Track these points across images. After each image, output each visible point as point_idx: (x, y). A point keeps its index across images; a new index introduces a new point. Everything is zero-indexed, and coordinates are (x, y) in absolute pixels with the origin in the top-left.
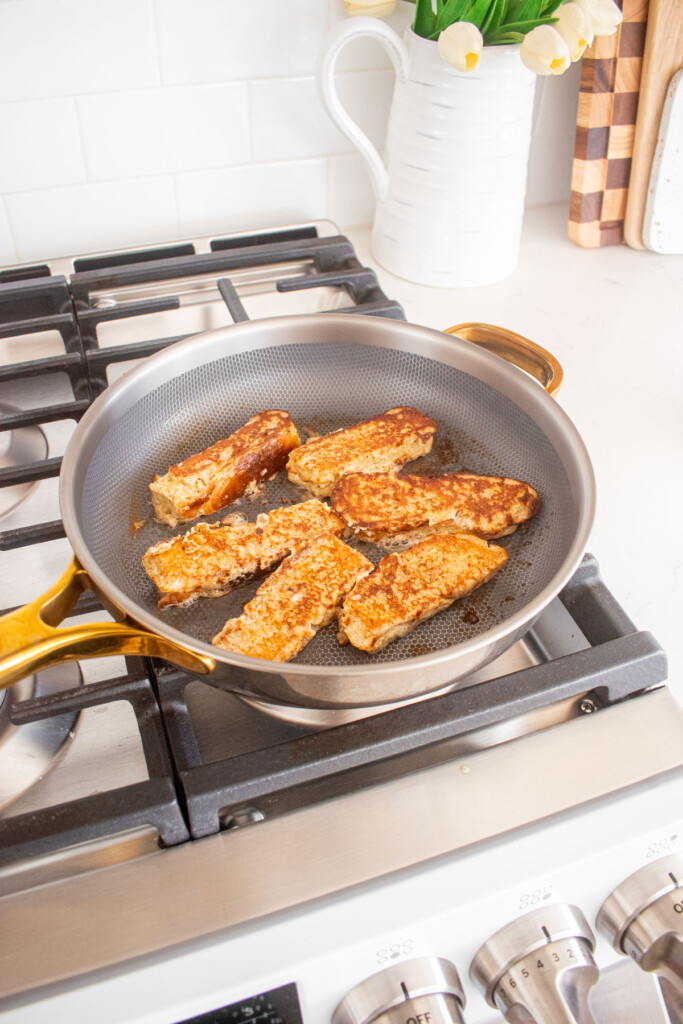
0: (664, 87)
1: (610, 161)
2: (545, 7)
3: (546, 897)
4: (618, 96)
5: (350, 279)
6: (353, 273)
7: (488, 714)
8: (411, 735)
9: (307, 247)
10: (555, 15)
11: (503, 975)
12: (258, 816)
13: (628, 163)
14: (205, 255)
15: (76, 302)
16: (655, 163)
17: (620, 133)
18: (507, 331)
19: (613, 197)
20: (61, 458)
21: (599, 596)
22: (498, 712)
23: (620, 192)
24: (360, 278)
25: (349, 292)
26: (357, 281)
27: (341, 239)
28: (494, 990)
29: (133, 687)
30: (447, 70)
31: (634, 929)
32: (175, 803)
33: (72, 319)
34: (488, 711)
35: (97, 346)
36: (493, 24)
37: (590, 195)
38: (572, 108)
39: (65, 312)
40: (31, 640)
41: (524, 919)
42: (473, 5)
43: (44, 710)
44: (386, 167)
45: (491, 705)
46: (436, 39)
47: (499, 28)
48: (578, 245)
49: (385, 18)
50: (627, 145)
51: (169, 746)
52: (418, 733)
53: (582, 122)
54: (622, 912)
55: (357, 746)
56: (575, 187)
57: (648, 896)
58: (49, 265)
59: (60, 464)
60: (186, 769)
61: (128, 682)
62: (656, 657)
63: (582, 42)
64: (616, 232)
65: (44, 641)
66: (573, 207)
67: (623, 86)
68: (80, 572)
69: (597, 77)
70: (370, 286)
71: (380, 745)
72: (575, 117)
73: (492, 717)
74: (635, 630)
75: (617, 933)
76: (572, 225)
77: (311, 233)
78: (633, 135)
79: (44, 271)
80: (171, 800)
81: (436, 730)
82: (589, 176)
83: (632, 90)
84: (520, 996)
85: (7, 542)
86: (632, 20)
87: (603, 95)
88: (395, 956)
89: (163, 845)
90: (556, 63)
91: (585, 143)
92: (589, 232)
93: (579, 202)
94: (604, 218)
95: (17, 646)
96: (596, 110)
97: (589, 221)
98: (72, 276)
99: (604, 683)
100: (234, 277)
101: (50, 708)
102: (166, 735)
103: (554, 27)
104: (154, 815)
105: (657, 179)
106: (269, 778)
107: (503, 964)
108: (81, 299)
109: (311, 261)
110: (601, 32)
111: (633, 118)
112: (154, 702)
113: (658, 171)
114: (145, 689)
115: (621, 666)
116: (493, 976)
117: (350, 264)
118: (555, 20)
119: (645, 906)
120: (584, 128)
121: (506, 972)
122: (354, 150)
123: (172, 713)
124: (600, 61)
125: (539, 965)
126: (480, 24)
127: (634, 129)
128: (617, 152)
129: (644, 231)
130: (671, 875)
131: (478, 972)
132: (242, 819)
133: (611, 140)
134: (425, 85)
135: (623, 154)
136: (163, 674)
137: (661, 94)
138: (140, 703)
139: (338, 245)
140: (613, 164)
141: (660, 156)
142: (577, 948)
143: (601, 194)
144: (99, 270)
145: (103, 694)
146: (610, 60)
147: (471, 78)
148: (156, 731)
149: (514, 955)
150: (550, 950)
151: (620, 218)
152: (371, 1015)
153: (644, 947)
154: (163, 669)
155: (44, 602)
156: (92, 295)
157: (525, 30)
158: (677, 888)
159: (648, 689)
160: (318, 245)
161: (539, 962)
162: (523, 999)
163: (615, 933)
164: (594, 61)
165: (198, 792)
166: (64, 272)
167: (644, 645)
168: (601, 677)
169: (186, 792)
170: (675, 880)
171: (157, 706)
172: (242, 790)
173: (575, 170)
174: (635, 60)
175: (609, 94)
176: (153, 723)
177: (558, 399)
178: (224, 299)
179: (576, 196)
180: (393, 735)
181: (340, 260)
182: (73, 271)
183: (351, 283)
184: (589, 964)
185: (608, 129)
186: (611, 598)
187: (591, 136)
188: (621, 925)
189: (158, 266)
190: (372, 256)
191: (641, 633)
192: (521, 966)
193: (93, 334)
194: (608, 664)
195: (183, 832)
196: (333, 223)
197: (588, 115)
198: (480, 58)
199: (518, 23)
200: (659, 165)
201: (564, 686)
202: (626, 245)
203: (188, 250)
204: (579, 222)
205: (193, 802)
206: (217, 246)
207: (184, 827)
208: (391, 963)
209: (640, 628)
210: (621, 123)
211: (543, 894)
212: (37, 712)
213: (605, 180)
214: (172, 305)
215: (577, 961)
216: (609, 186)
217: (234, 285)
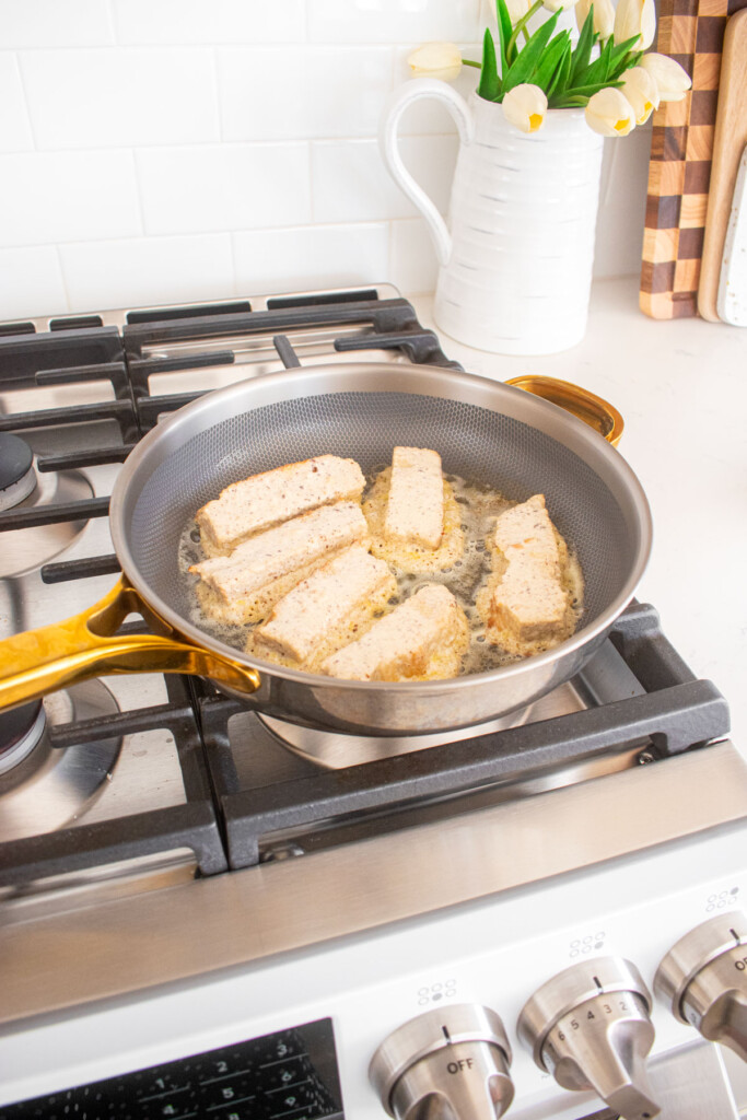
0: (737, 155)
1: (682, 230)
2: (611, 74)
3: (599, 946)
4: (690, 165)
5: (411, 340)
6: (411, 334)
7: (539, 753)
8: (459, 770)
9: (367, 308)
10: (621, 78)
11: (551, 1030)
12: (299, 852)
13: (700, 233)
14: (262, 313)
15: (129, 354)
16: (728, 233)
17: (691, 202)
18: (568, 384)
19: (685, 268)
20: (109, 498)
21: (659, 647)
22: (549, 751)
23: (692, 262)
24: (422, 339)
25: (409, 356)
26: (418, 343)
27: (402, 302)
28: (542, 1047)
29: (175, 714)
30: (512, 132)
31: (693, 991)
32: (214, 825)
33: (124, 368)
34: (539, 749)
35: (147, 395)
36: (559, 88)
37: (661, 265)
38: (643, 177)
39: (118, 360)
40: (76, 646)
41: (574, 969)
42: (539, 67)
43: (85, 733)
44: (450, 231)
45: (542, 744)
46: (500, 102)
47: (565, 91)
48: (649, 317)
49: (450, 82)
50: (698, 215)
51: (209, 776)
52: (466, 768)
53: (653, 190)
54: (679, 971)
55: (403, 777)
56: (646, 256)
57: (705, 953)
58: (102, 317)
59: (108, 503)
60: (226, 793)
61: (171, 710)
62: (717, 705)
63: (648, 106)
64: (690, 304)
65: (90, 649)
66: (645, 278)
67: (695, 154)
68: (129, 589)
69: (667, 145)
70: (430, 348)
71: (426, 778)
72: (645, 184)
73: (544, 756)
74: (693, 677)
75: (675, 995)
76: (643, 295)
77: (372, 295)
78: (706, 204)
79: (96, 322)
80: (210, 822)
81: (485, 767)
82: (661, 246)
83: (704, 158)
84: (568, 1049)
85: (53, 575)
86: (703, 88)
87: (674, 163)
88: (437, 997)
89: (200, 875)
90: (621, 124)
91: (657, 211)
92: (661, 303)
93: (650, 271)
94: (677, 289)
95: (63, 651)
96: (667, 179)
97: (660, 291)
98: (124, 327)
99: (662, 729)
100: (293, 337)
101: (91, 731)
102: (207, 765)
103: (620, 90)
104: (193, 836)
105: (731, 249)
106: (312, 806)
107: (550, 1017)
108: (133, 351)
109: (371, 325)
110: (668, 98)
111: (705, 186)
112: (195, 733)
113: (732, 241)
114: (188, 718)
115: (680, 712)
116: (540, 1030)
117: (411, 325)
118: (622, 84)
119: (703, 964)
120: (654, 197)
121: (554, 1026)
122: (419, 215)
123: (214, 746)
124: (670, 129)
125: (589, 1017)
126: (546, 86)
127: (707, 197)
128: (689, 221)
129: (719, 302)
130: (732, 931)
131: (525, 1028)
132: (282, 856)
133: (683, 208)
134: (489, 147)
135: (694, 224)
136: (208, 703)
137: (735, 162)
138: (182, 733)
139: (399, 308)
140: (685, 234)
141: (734, 225)
142: (631, 1003)
143: (673, 265)
144: (153, 324)
145: (144, 721)
146: (681, 128)
147: (536, 141)
148: (196, 761)
149: (562, 1007)
150: (602, 1002)
151: (693, 289)
152: (408, 1061)
153: (703, 1008)
154: (207, 699)
155: (91, 614)
156: (144, 349)
157: (590, 94)
158: (739, 945)
159: (710, 742)
160: (379, 307)
161: (590, 1013)
162: (571, 1052)
163: (672, 996)
164: (664, 128)
165: (239, 815)
166: (117, 324)
167: (705, 692)
168: (658, 722)
169: (226, 815)
170: (736, 937)
171: (199, 739)
172: (282, 816)
173: (646, 240)
174: (707, 128)
175: (680, 162)
176: (195, 756)
177: (619, 449)
178: (282, 359)
179: (647, 265)
180: (440, 769)
181: (401, 323)
182: (126, 323)
183: (411, 345)
184: (645, 1020)
185: (679, 199)
186: (672, 650)
187: (662, 204)
188: (679, 986)
189: (213, 321)
190: (434, 321)
191: (702, 681)
192: (570, 1018)
193: (146, 385)
194: (666, 710)
195: (221, 862)
196: (393, 286)
197: (658, 183)
198: (544, 118)
199: (584, 87)
200: (733, 235)
201: (619, 729)
202: (701, 317)
203: (245, 307)
204: (650, 292)
205: (234, 825)
206: (273, 305)
207: (222, 854)
208: (433, 1005)
209: (699, 677)
210: (694, 192)
211: (594, 943)
212: (77, 734)
213: (677, 250)
214: (226, 359)
215: (630, 1014)
216: (681, 256)
217: (292, 345)
